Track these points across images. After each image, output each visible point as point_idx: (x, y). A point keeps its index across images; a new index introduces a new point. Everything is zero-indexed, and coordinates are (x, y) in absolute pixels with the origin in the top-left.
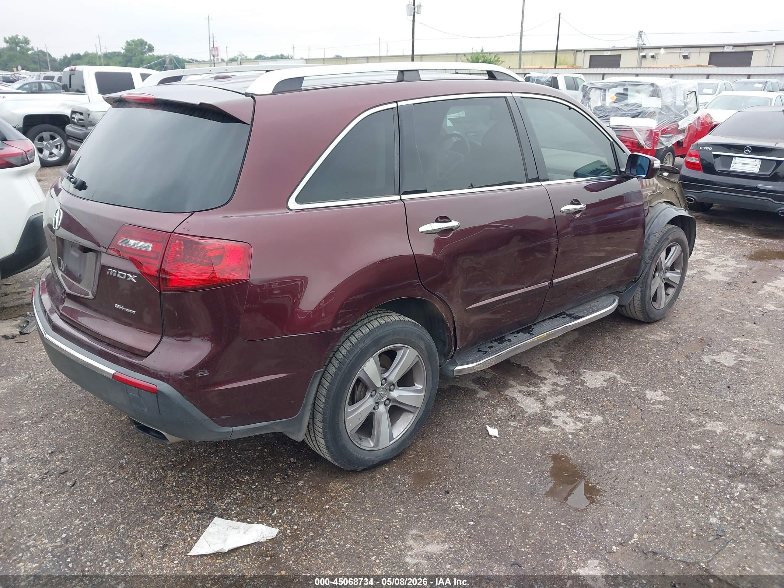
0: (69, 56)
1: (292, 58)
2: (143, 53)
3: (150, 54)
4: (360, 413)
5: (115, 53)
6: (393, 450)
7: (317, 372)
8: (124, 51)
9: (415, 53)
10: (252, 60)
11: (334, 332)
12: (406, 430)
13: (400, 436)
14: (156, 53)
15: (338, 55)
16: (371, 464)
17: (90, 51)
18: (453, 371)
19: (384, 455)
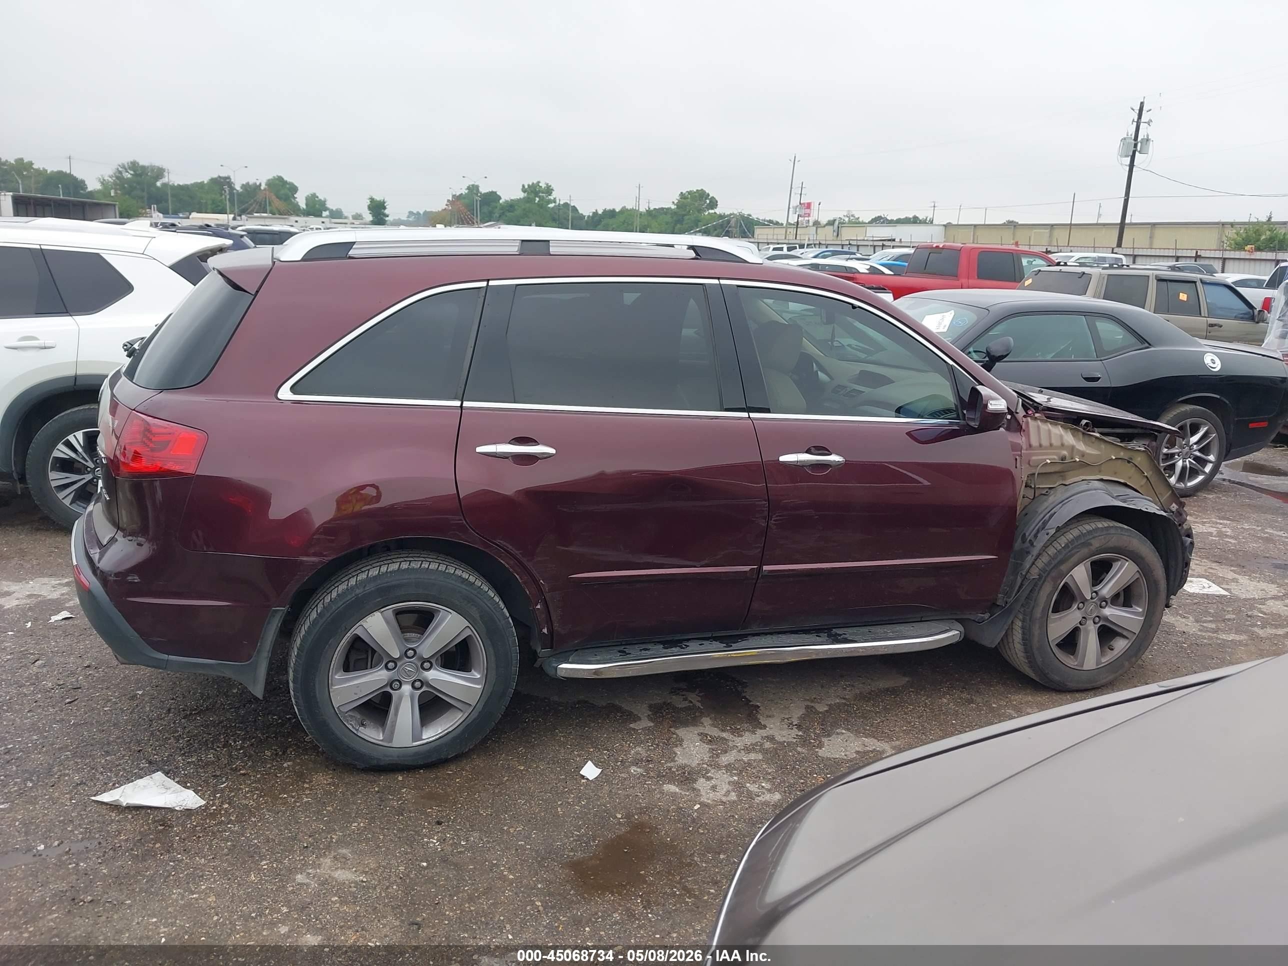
0: (600, 212)
1: (932, 223)
2: (700, 211)
3: (711, 211)
4: (357, 686)
5: (662, 209)
6: (417, 754)
7: (274, 610)
8: (676, 207)
9: (1127, 221)
10: (866, 223)
11: (302, 562)
12: (446, 732)
13: (434, 738)
14: (718, 211)
15: (1011, 219)
16: (375, 762)
17: (629, 207)
18: (556, 668)
19: (398, 757)
